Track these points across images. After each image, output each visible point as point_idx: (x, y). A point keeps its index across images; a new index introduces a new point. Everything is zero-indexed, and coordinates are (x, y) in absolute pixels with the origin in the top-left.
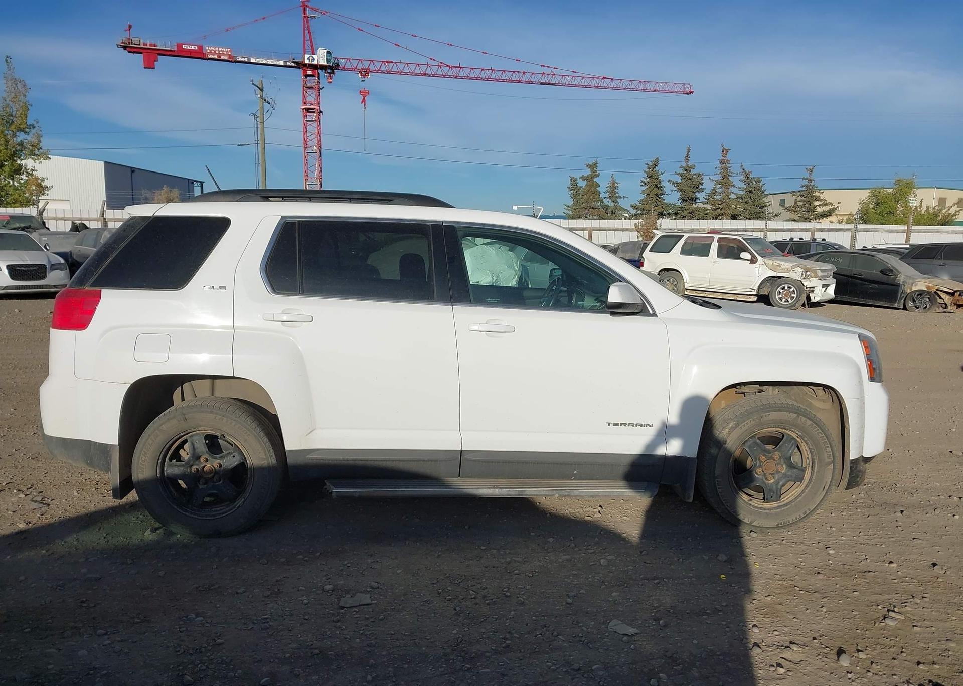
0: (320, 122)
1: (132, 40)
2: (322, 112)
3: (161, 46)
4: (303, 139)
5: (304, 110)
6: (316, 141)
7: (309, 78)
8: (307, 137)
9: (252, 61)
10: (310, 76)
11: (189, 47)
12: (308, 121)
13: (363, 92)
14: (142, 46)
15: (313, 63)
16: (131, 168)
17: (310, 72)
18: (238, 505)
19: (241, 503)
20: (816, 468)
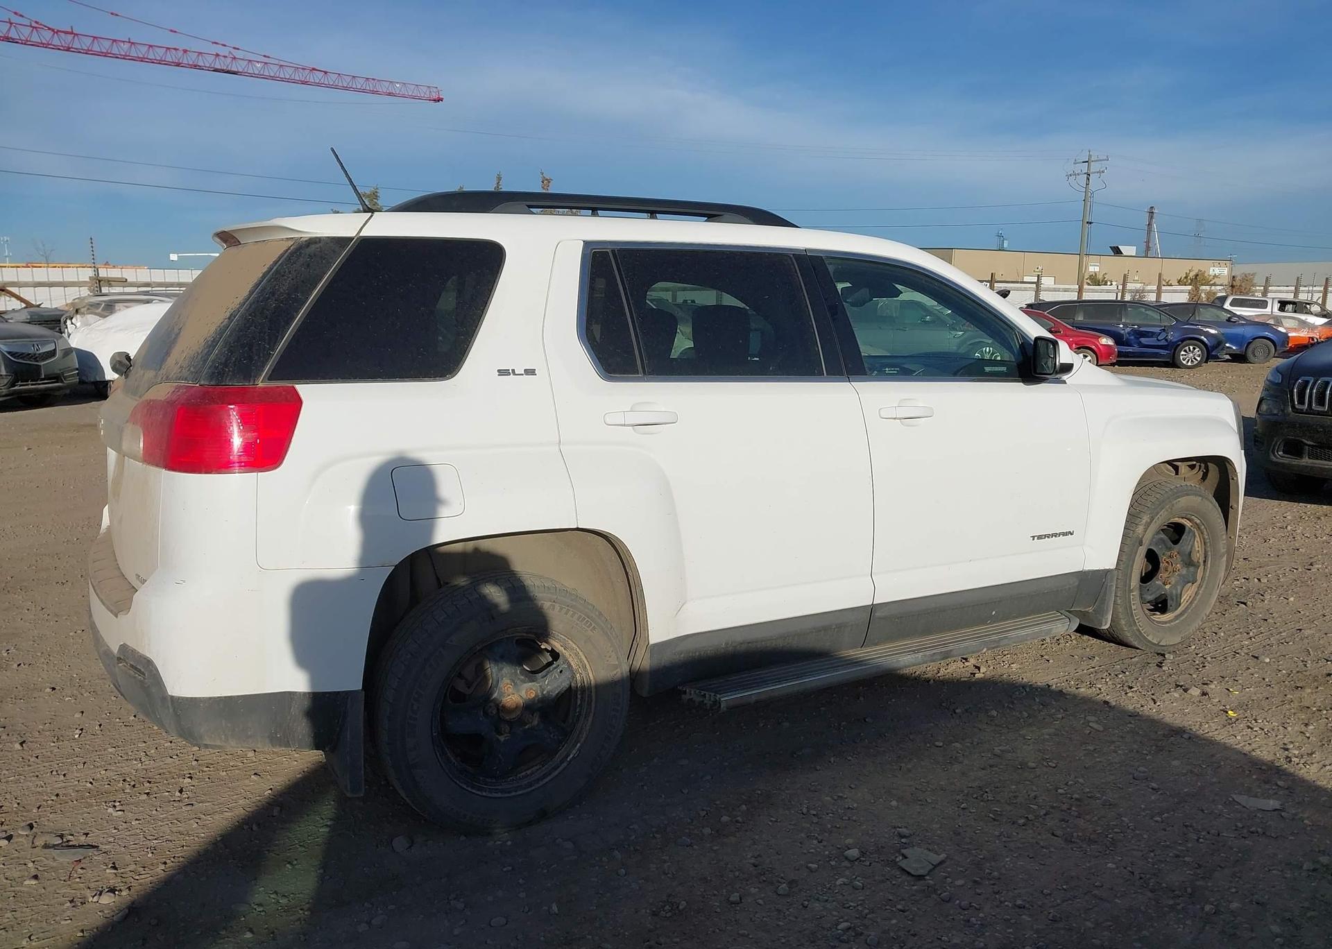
18: (571, 756)
19: (574, 752)
20: (1209, 562)
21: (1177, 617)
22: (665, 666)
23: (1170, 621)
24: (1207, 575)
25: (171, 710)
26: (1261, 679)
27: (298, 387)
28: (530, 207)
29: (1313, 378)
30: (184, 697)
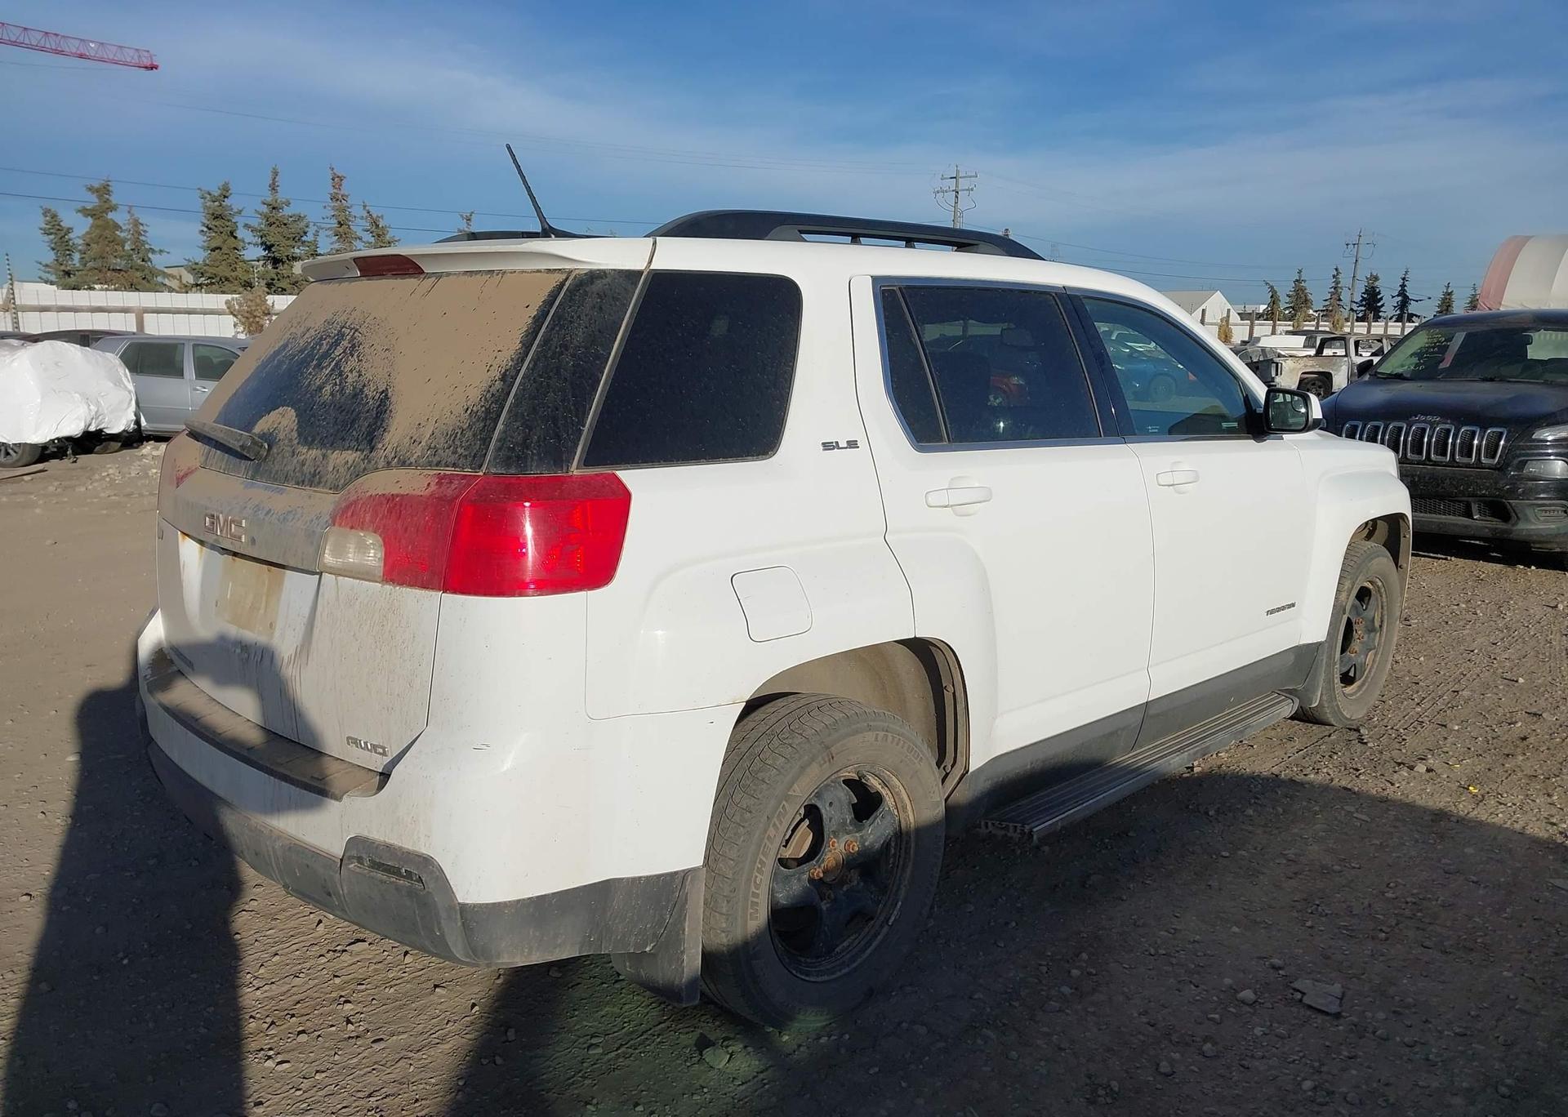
18: (893, 918)
19: (895, 912)
20: (1385, 627)
21: (1360, 687)
22: (977, 797)
23: (1355, 693)
24: (1383, 641)
25: (459, 924)
26: (1466, 749)
27: (620, 474)
28: (801, 232)
29: (1361, 423)
30: (483, 904)
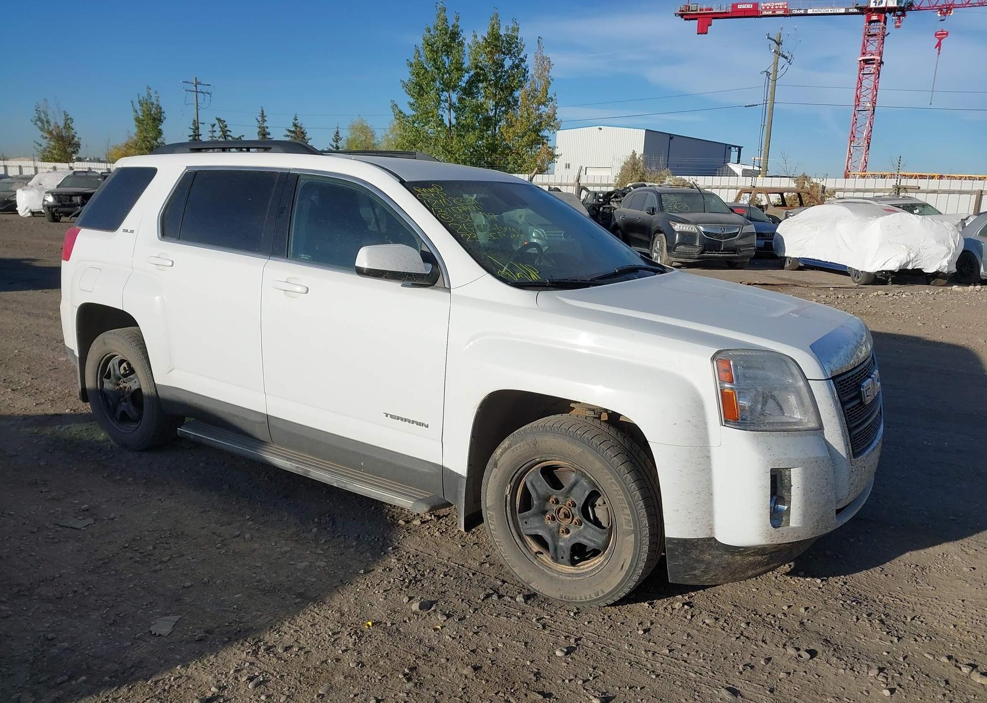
0: (879, 74)
1: (689, 6)
2: (883, 63)
3: (717, 9)
4: (855, 95)
5: (862, 62)
6: (870, 96)
7: (873, 24)
8: (861, 92)
9: (808, 13)
10: (874, 21)
11: (744, 7)
12: (864, 74)
13: (939, 35)
14: (699, 12)
15: (881, 6)
16: (670, 134)
17: (874, 18)
